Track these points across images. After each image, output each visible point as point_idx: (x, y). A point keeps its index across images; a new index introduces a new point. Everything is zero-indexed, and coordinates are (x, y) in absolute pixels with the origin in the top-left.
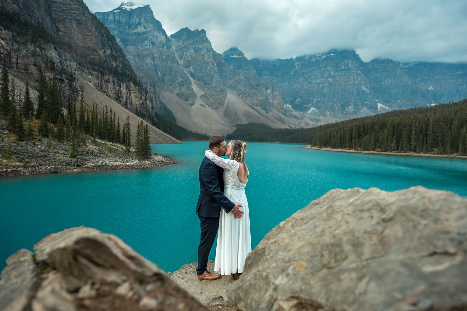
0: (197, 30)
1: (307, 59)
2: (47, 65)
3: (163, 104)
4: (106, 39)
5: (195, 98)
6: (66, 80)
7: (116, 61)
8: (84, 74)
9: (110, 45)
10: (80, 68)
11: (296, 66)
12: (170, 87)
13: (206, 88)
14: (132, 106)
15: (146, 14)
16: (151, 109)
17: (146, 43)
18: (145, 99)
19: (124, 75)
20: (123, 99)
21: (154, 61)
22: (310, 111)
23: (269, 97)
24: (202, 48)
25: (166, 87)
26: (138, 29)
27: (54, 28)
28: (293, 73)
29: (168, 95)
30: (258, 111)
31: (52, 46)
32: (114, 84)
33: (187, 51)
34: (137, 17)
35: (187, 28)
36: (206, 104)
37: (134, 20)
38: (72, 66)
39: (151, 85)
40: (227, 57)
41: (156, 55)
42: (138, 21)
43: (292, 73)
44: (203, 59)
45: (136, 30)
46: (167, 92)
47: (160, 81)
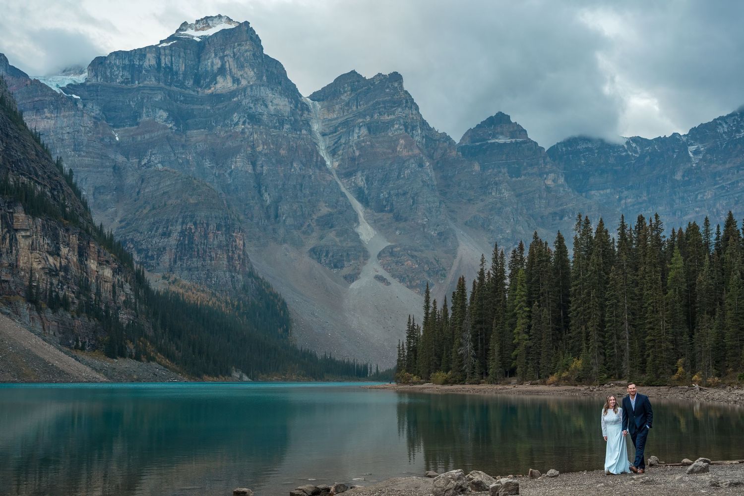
0: (379, 74)
1: (724, 133)
5: (362, 259)
11: (691, 155)
12: (295, 233)
13: (396, 229)
15: (238, 45)
17: (236, 120)
21: (254, 164)
24: (391, 123)
25: (281, 231)
26: (218, 86)
28: (683, 176)
29: (286, 255)
33: (350, 132)
34: (216, 55)
35: (353, 72)
36: (393, 276)
37: (209, 64)
39: (219, 227)
40: (478, 144)
41: (260, 148)
42: (219, 66)
43: (678, 177)
44: (394, 150)
45: (213, 89)
46: (285, 245)
47: (268, 218)
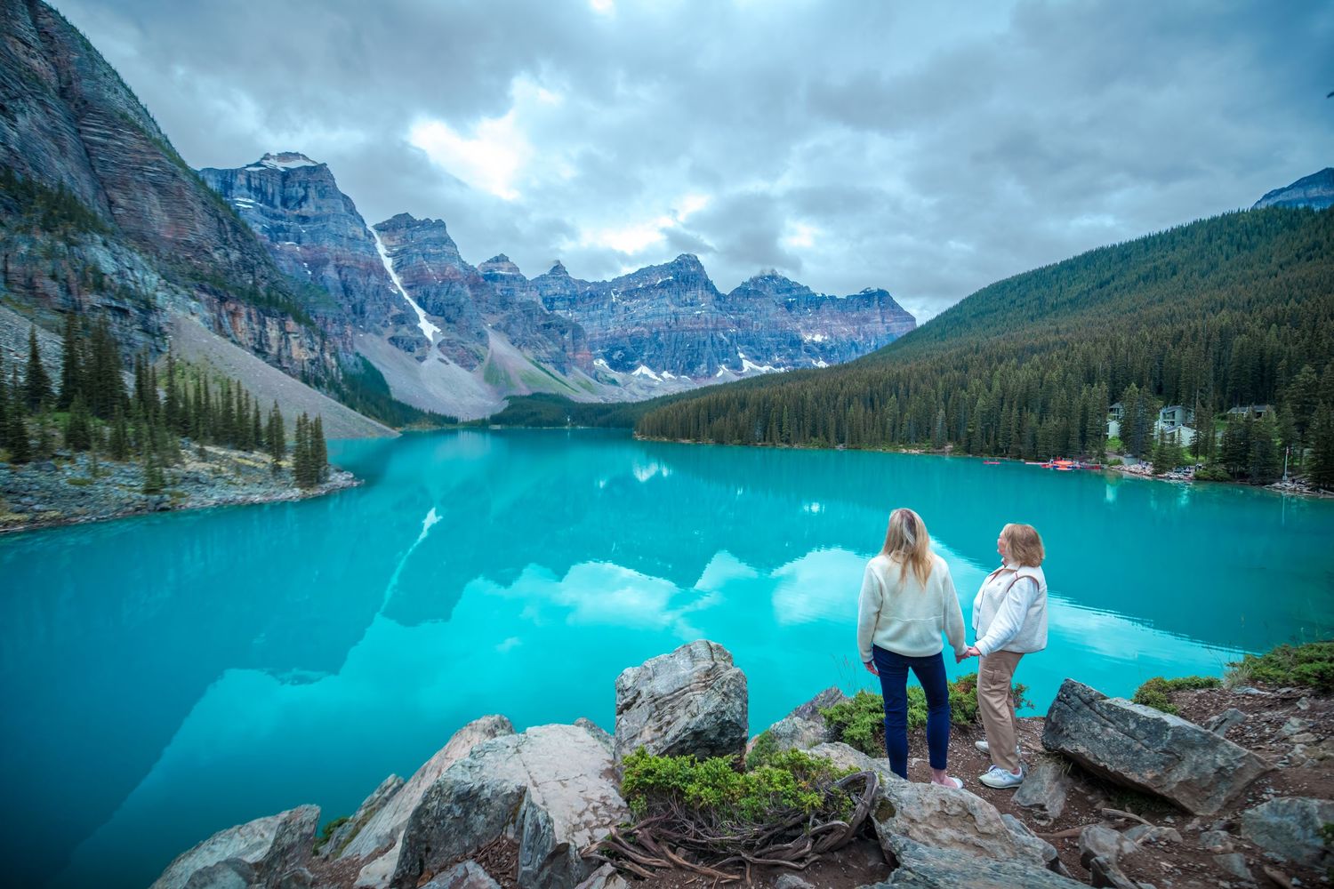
0: (428, 219)
1: (632, 283)
2: (84, 278)
3: (363, 359)
4: (228, 228)
5: (426, 347)
6: (133, 311)
7: (253, 273)
8: (178, 298)
9: (238, 241)
10: (167, 285)
11: (613, 294)
12: (377, 326)
13: (448, 328)
14: (291, 364)
16: (334, 370)
18: (321, 350)
19: (271, 301)
20: (270, 350)
21: (339, 273)
22: (637, 372)
23: (567, 347)
24: (440, 255)
25: (367, 324)
26: (303, 209)
27: (102, 197)
28: (608, 307)
29: (372, 341)
30: (548, 373)
31: (97, 237)
32: (250, 319)
34: (300, 186)
35: (407, 214)
36: (450, 359)
37: (294, 191)
38: (149, 281)
40: (488, 273)
42: (303, 194)
43: (605, 307)
45: (298, 211)
46: (370, 334)
47: (355, 313)
